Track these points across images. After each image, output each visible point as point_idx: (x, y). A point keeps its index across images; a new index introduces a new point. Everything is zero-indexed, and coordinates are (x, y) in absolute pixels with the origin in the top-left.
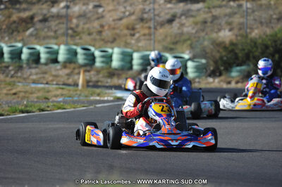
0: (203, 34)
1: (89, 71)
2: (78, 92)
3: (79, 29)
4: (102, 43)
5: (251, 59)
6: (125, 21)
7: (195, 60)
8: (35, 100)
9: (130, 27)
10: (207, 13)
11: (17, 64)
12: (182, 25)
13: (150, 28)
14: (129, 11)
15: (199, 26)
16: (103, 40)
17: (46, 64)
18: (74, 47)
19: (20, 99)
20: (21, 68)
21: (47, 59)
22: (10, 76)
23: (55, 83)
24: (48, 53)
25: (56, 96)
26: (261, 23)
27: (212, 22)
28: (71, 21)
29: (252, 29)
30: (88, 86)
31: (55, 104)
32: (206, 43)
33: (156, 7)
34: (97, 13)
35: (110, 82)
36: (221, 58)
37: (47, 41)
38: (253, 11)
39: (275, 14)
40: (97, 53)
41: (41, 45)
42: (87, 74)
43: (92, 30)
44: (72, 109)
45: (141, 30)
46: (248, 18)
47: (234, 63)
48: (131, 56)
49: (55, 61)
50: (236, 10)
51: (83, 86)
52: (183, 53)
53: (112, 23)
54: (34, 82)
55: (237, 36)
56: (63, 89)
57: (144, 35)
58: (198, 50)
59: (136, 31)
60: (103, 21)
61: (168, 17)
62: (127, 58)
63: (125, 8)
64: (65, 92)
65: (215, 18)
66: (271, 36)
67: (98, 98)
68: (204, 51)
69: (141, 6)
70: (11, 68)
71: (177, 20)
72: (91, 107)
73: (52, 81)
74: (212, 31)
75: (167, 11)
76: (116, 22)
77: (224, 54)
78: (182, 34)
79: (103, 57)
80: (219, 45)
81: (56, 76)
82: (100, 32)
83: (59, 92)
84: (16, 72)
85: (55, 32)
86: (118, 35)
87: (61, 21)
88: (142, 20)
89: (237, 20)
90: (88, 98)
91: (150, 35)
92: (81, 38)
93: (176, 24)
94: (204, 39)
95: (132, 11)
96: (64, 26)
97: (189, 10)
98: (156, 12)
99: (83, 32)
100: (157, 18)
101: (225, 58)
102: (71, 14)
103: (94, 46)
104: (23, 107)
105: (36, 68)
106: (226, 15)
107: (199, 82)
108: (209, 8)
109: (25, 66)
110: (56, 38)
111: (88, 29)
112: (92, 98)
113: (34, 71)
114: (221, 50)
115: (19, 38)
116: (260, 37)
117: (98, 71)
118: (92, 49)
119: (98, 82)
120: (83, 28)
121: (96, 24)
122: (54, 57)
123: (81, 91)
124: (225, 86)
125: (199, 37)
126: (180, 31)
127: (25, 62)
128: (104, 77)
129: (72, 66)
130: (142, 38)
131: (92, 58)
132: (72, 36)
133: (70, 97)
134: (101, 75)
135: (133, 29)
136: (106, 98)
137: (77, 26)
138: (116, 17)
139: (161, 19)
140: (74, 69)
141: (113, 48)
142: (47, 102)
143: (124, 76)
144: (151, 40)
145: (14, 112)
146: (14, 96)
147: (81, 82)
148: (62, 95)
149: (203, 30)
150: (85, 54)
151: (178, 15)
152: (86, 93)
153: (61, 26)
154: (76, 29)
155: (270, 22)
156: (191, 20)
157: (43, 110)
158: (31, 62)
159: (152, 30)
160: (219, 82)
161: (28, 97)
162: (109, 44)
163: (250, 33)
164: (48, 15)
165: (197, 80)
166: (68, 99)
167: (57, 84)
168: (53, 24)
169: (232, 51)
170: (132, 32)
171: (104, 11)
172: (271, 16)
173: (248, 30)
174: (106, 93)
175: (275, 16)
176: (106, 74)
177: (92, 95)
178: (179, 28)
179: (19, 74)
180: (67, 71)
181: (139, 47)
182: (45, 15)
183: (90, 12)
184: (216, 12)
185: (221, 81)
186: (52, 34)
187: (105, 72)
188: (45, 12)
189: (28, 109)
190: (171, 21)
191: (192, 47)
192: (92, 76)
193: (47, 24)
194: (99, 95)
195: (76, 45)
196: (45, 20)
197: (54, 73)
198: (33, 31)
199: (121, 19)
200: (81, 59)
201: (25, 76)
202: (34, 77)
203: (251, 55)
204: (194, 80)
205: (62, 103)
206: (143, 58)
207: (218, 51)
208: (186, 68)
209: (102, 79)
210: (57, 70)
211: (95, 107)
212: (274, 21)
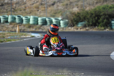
0: (66, 10)
1: (21, 26)
2: (16, 34)
3: (16, 9)
4: (26, 14)
5: (86, 19)
6: (35, 5)
7: (64, 20)
9: (37, 7)
10: (68, 1)
12: (58, 6)
13: (45, 7)
14: (36, 1)
15: (65, 6)
16: (26, 13)
17: (3, 23)
18: (14, 16)
21: (4, 21)
23: (7, 31)
24: (4, 18)
25: (8, 36)
26: (90, 5)
27: (70, 5)
28: (13, 5)
29: (86, 7)
30: (20, 32)
31: (7, 39)
32: (68, 13)
34: (23, 2)
35: (29, 30)
36: (74, 19)
37: (3, 14)
40: (24, 18)
41: (1, 15)
42: (20, 27)
43: (22, 9)
44: (14, 41)
45: (41, 8)
46: (85, 2)
47: (79, 21)
48: (37, 19)
49: (7, 22)
51: (18, 32)
52: (59, 17)
53: (29, 6)
55: (80, 10)
56: (10, 33)
57: (43, 10)
58: (65, 16)
59: (39, 9)
60: (26, 5)
61: (52, 3)
62: (36, 20)
64: (11, 34)
65: (71, 3)
66: (94, 10)
67: (24, 36)
68: (67, 16)
71: (56, 4)
72: (22, 40)
73: (6, 30)
74: (70, 8)
75: (52, 0)
76: (31, 5)
77: (75, 17)
78: (58, 10)
79: (26, 20)
80: (73, 14)
81: (7, 28)
82: (25, 10)
85: (7, 10)
86: (32, 11)
87: (9, 6)
88: (42, 4)
89: (80, 3)
91: (45, 10)
92: (17, 12)
93: (55, 6)
94: (67, 12)
96: (10, 7)
98: (47, 1)
99: (18, 10)
100: (48, 3)
101: (76, 19)
102: (13, 3)
103: (22, 15)
106: (75, 2)
107: (65, 29)
110: (7, 12)
111: (20, 8)
112: (22, 37)
114: (74, 16)
116: (90, 10)
117: (24, 26)
118: (22, 16)
119: (24, 30)
120: (18, 8)
121: (23, 6)
122: (6, 20)
123: (18, 34)
124: (76, 30)
125: (65, 11)
128: (27, 28)
129: (14, 24)
130: (42, 11)
131: (22, 20)
132: (13, 12)
133: (13, 36)
134: (25, 27)
135: (38, 8)
136: (28, 37)
137: (16, 7)
138: (31, 3)
139: (49, 4)
140: (15, 25)
141: (30, 16)
142: (4, 39)
143: (35, 27)
144: (45, 12)
147: (17, 30)
148: (10, 36)
149: (66, 8)
150: (19, 19)
151: (56, 2)
152: (20, 34)
153: (9, 7)
154: (15, 9)
155: (93, 4)
156: (61, 4)
157: (2, 42)
159: (46, 8)
160: (73, 29)
162: (29, 15)
163: (86, 8)
164: (3, 3)
165: (64, 28)
166: (12, 37)
167: (8, 31)
168: (6, 7)
169: (78, 16)
170: (38, 9)
171: (26, 1)
172: (94, 2)
173: (85, 8)
174: (28, 35)
175: (95, 2)
176: (28, 27)
177: (22, 35)
178: (57, 7)
180: (12, 26)
181: (41, 15)
182: (2, 3)
183: (20, 1)
184: (71, 1)
185: (74, 28)
186: (5, 11)
187: (27, 26)
190: (53, 4)
191: (62, 15)
193: (3, 7)
194: (25, 35)
196: (2, 5)
197: (6, 27)
199: (33, 4)
200: (17, 21)
203: (86, 18)
204: (63, 28)
205: (10, 39)
206: (42, 20)
207: (73, 16)
208: (60, 23)
209: (26, 29)
210: (7, 25)
211: (23, 40)
212: (95, 4)
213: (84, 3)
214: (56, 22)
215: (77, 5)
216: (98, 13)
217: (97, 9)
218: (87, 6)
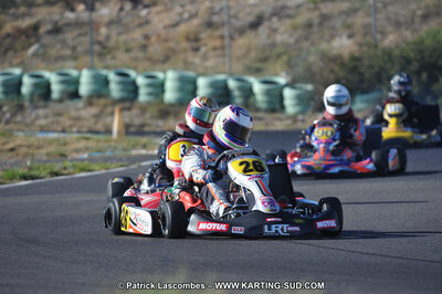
0: (305, 44)
1: (129, 109)
2: (113, 144)
3: (111, 43)
4: (147, 64)
6: (183, 28)
7: (298, 85)
8: (45, 158)
9: (192, 37)
10: (313, 10)
11: (15, 102)
12: (274, 31)
14: (189, 12)
16: (149, 59)
17: (61, 100)
19: (20, 158)
20: (20, 108)
21: (62, 92)
22: (4, 120)
23: (75, 129)
24: (63, 82)
25: (78, 151)
26: (398, 25)
27: (320, 25)
28: (97, 30)
29: (384, 34)
30: (128, 133)
31: (75, 163)
32: (312, 58)
33: (232, 4)
34: (139, 17)
37: (60, 63)
38: (385, 6)
39: (419, 8)
40: (141, 81)
41: (51, 71)
42: (126, 113)
43: (132, 44)
44: (103, 171)
45: (209, 41)
46: (379, 16)
47: (358, 88)
48: (194, 83)
49: (75, 95)
50: (357, 5)
51: (119, 133)
52: (277, 74)
53: (163, 32)
54: (43, 129)
55: (360, 45)
56: (88, 139)
57: (215, 49)
58: (300, 70)
59: (202, 42)
60: (148, 29)
61: (251, 19)
63: (182, 6)
64: (91, 144)
65: (325, 18)
66: (415, 43)
67: (143, 152)
68: (310, 70)
69: (207, 4)
70: (5, 109)
71: (266, 24)
72: (134, 166)
73: (71, 126)
74: (321, 38)
75: (248, 10)
76: (171, 30)
77: (342, 74)
78: (273, 45)
79: (149, 85)
81: (78, 119)
82: (144, 47)
83: (82, 144)
84: (13, 115)
85: (74, 48)
86: (174, 51)
87: (82, 31)
88: (210, 25)
89: (359, 20)
90: (128, 153)
91: (223, 48)
92: (114, 58)
93: (263, 30)
94: (309, 53)
95: (194, 11)
96: (86, 39)
97: (284, 8)
98: (233, 12)
99: (117, 48)
100: (233, 21)
102: (98, 20)
103: (135, 69)
104: (25, 171)
105: (45, 107)
106: (342, 13)
107: (303, 121)
108: (315, 3)
109: (27, 104)
110: (75, 58)
111: (126, 43)
112: (134, 152)
113: (41, 112)
114: (336, 68)
115: (15, 61)
116: (397, 46)
117: (144, 109)
118: (133, 74)
119: (143, 125)
120: (117, 42)
121: (137, 35)
122: (72, 88)
123: (116, 141)
125: (301, 50)
126: (269, 41)
127: (27, 98)
128: (153, 117)
129: (102, 101)
130: (211, 53)
131: (133, 89)
132: (100, 55)
133: (99, 151)
134: (148, 115)
135: (197, 39)
137: (108, 38)
138: (167, 21)
139: (238, 24)
140: (105, 106)
141: (165, 72)
142: (62, 162)
144: (224, 56)
145: (12, 178)
146: (10, 154)
147: (115, 127)
148: (87, 149)
149: (307, 38)
150: (120, 83)
151: (267, 15)
152: (125, 144)
153: (83, 39)
154: (106, 44)
155: (413, 21)
156: (288, 22)
157: (57, 174)
158: (36, 98)
159: (227, 41)
161: (33, 155)
162: (159, 66)
163: (382, 40)
164: (60, 24)
165: (300, 117)
166: (96, 154)
167: (78, 132)
168: (69, 36)
169: (354, 69)
170: (195, 45)
171: (149, 13)
172: (414, 12)
173: (378, 36)
174: (156, 144)
175: (420, 13)
176: (156, 113)
177: (134, 147)
178: (269, 36)
179: (19, 118)
180: (94, 110)
181: (206, 68)
182: (56, 23)
184: (327, 8)
186: (67, 52)
187: (153, 110)
188: (56, 17)
189: (34, 173)
190: (255, 25)
191: (290, 66)
192: (134, 117)
193: (60, 36)
194: (144, 146)
195: (107, 68)
196: (57, 30)
197: (73, 114)
198: (38, 49)
199: (176, 25)
200: (115, 90)
201: (28, 120)
202: (42, 122)
204: (294, 118)
205: (86, 163)
206: (213, 85)
207: (332, 71)
208: (281, 98)
209: (150, 121)
210: (78, 109)
211: (140, 166)
212: (417, 20)
213: (376, 19)
214: (268, 93)
215: (348, 26)
216: (431, 56)
217: (428, 42)
218: (389, 29)
